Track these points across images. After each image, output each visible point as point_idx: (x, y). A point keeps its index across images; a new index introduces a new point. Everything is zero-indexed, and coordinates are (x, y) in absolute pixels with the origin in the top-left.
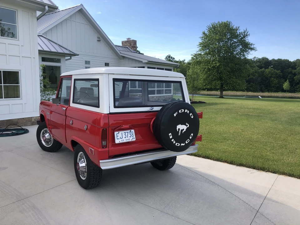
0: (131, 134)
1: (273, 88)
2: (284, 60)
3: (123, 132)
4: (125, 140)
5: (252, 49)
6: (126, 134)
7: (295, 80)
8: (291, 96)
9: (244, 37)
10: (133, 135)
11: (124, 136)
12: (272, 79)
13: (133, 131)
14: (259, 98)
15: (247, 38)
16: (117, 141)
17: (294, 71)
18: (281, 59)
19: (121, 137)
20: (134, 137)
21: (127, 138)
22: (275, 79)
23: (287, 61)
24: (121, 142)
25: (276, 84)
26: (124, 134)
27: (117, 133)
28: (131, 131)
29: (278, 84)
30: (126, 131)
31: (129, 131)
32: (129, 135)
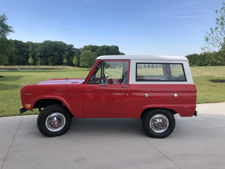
1: (14, 62)
2: (19, 41)
5: (10, 31)
7: (29, 56)
8: (35, 68)
9: (3, 20)
12: (13, 55)
14: (19, 70)
15: (6, 21)
17: (27, 50)
18: (17, 40)
22: (15, 55)
23: (21, 42)
25: (17, 59)
29: (18, 59)
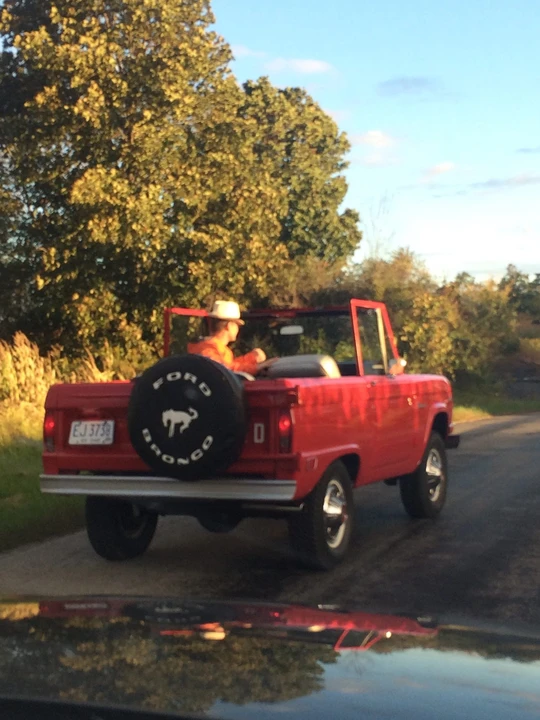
0: (105, 428)
3: (89, 423)
4: (89, 441)
6: (95, 428)
10: (108, 432)
11: (89, 432)
13: (111, 423)
16: (73, 441)
19: (83, 434)
20: (111, 436)
21: (94, 437)
24: (80, 443)
26: (89, 427)
27: (78, 423)
28: (106, 423)
30: (95, 422)
31: (103, 422)
32: (101, 431)
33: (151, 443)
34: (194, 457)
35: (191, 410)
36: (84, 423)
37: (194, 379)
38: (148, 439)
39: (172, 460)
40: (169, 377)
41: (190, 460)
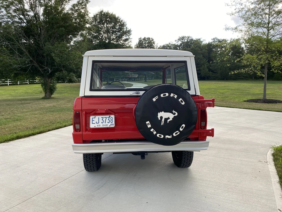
0: (110, 119)
3: (100, 117)
4: (101, 126)
6: (104, 119)
10: (112, 121)
11: (101, 121)
13: (113, 116)
16: (92, 126)
19: (98, 122)
20: (114, 123)
21: (104, 124)
24: (97, 127)
26: (101, 119)
27: (94, 117)
28: (110, 116)
30: (104, 116)
31: (108, 116)
32: (107, 121)
33: (151, 128)
34: (174, 135)
35: (174, 112)
36: (97, 117)
37: (176, 96)
38: (149, 126)
39: (162, 136)
40: (162, 95)
41: (173, 136)
